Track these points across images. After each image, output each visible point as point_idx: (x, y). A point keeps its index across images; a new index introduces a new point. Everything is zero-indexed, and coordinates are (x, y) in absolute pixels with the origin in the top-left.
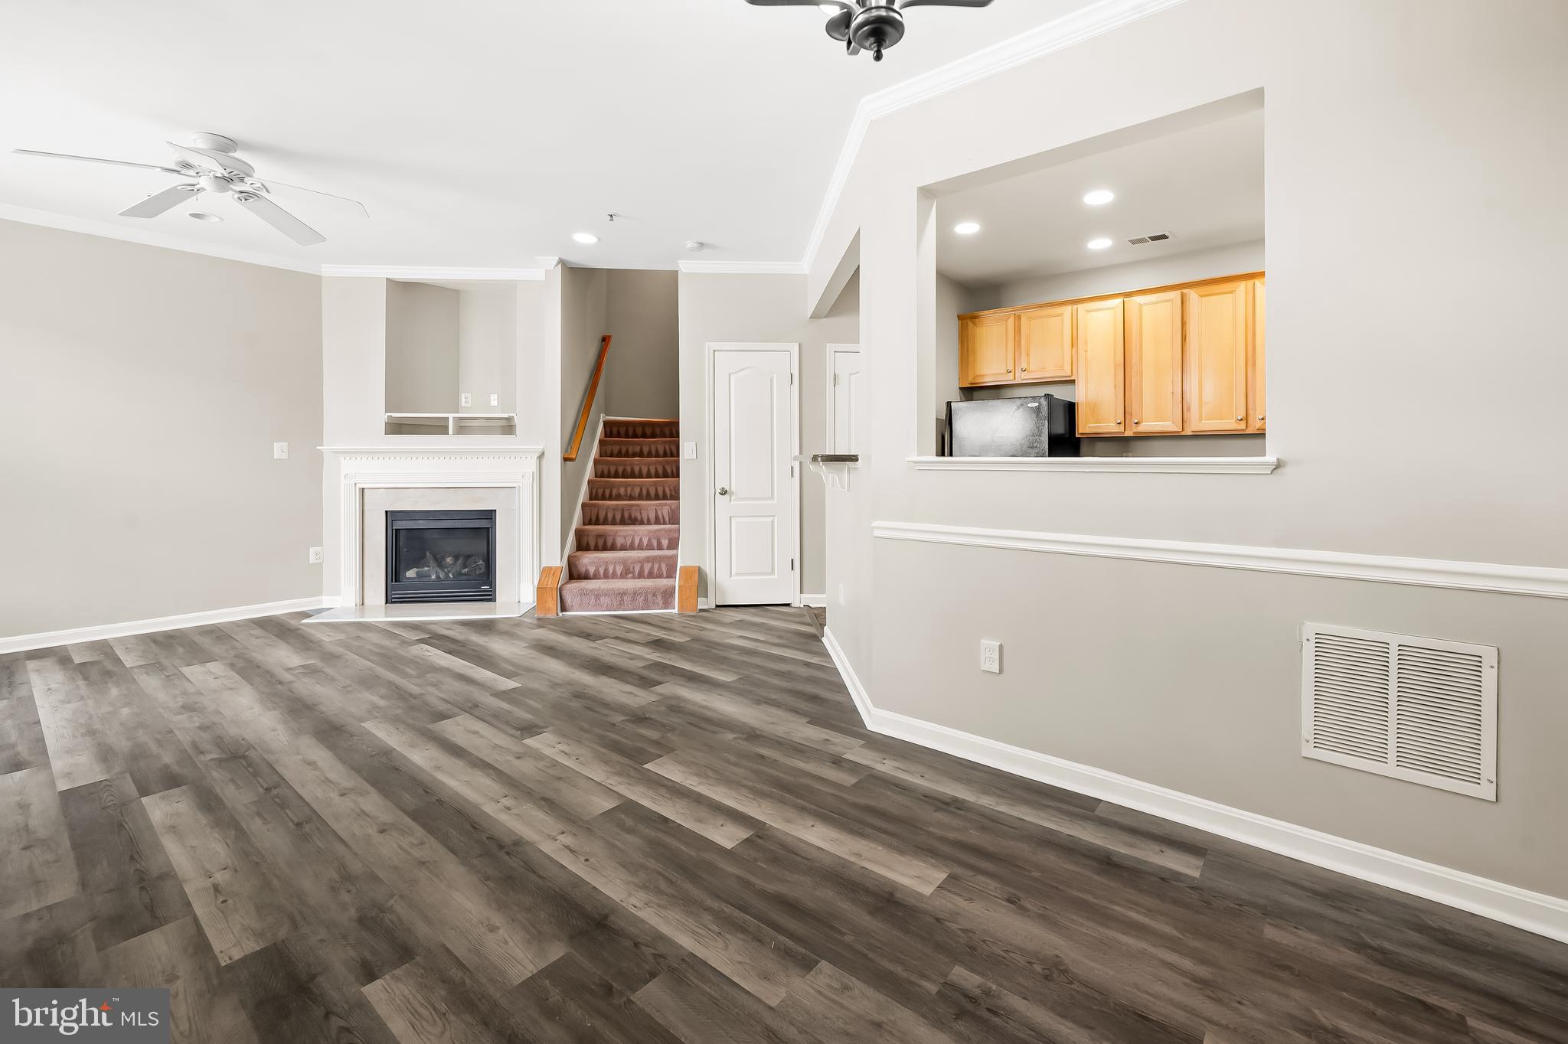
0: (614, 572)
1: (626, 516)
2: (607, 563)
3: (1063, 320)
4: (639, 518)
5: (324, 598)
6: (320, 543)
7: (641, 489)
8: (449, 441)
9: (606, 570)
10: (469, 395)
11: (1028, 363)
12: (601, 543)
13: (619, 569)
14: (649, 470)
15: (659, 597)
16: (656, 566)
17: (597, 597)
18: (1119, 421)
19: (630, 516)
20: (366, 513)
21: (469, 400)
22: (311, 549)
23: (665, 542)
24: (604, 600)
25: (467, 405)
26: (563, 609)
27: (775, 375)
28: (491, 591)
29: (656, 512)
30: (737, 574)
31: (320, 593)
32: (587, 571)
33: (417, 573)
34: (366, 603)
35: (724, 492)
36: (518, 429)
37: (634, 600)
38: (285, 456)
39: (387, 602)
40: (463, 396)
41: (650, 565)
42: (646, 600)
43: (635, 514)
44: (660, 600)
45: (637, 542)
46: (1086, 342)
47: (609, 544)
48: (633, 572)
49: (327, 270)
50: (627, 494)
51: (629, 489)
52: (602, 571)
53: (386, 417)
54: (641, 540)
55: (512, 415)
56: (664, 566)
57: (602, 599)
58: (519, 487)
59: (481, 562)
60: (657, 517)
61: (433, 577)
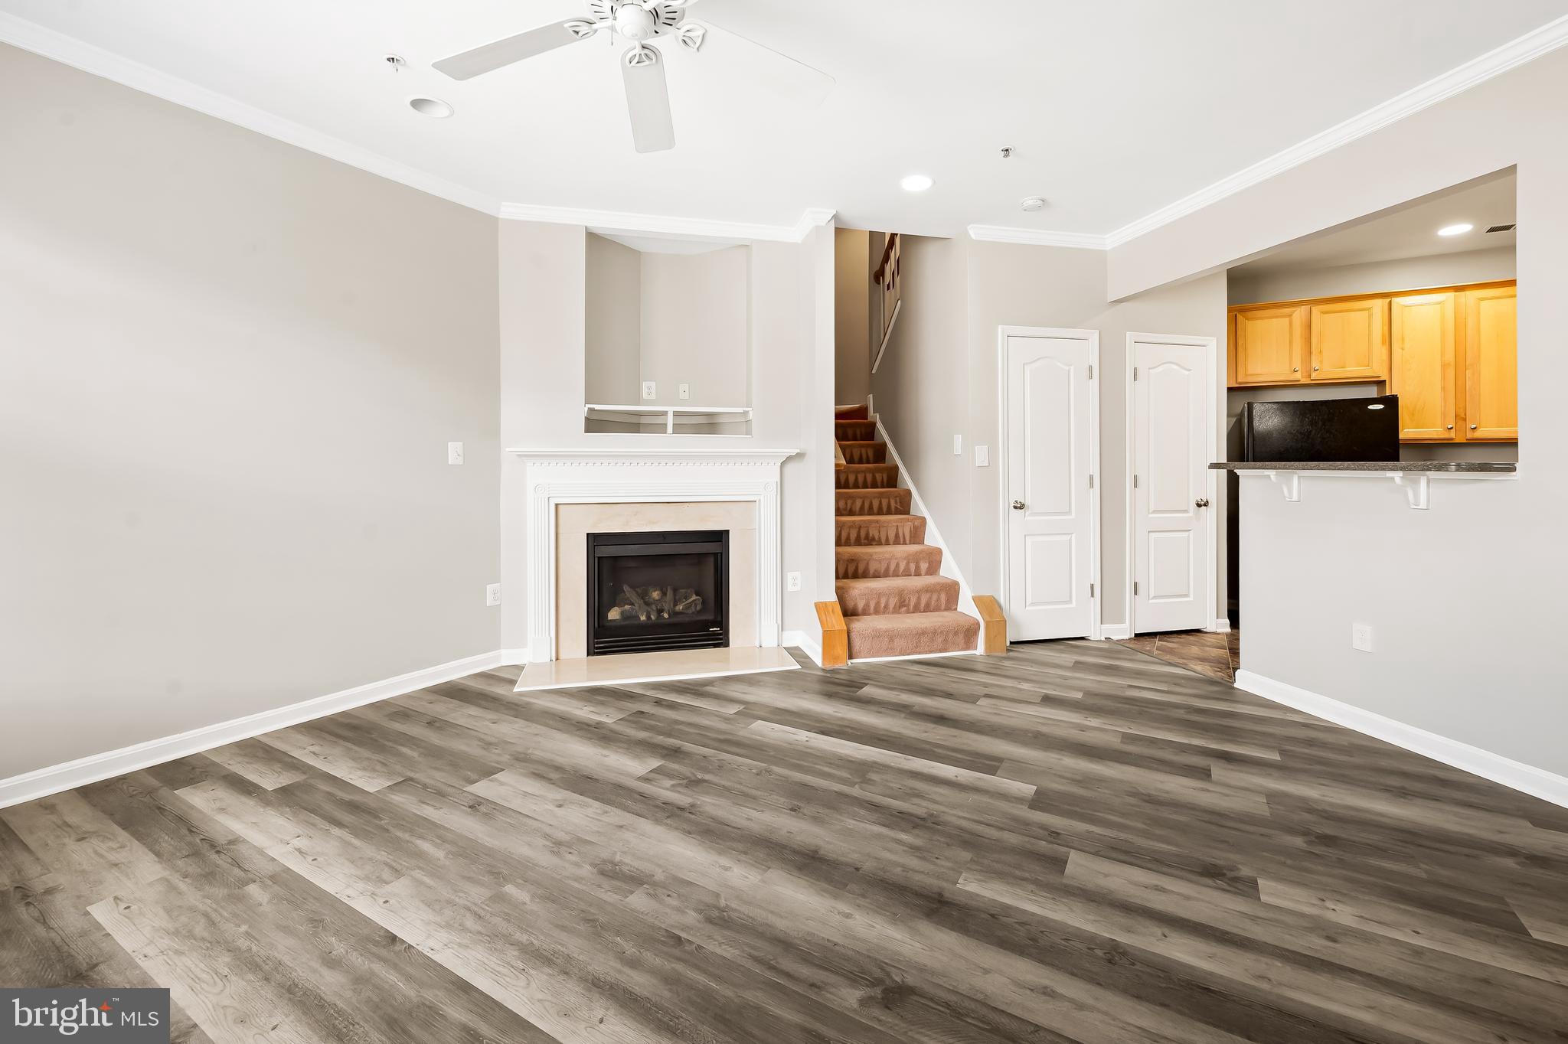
0: (886, 607)
1: (863, 534)
2: (880, 595)
3: (1370, 316)
4: (877, 538)
5: (503, 652)
6: (496, 579)
7: (863, 503)
8: (666, 442)
9: (878, 603)
10: (653, 384)
11: (1321, 362)
12: (851, 570)
13: (893, 602)
14: (856, 479)
15: (961, 636)
16: (935, 597)
17: (891, 639)
18: (1450, 426)
19: (867, 535)
20: (561, 537)
21: (653, 390)
22: (488, 586)
23: (924, 566)
24: (899, 643)
25: (649, 397)
26: (851, 657)
27: (1072, 367)
28: (721, 634)
29: (897, 529)
30: (1033, 604)
31: (496, 646)
32: (855, 605)
33: (622, 613)
34: (562, 656)
35: (1020, 507)
36: (755, 427)
37: (932, 640)
38: (460, 461)
39: (588, 655)
40: (645, 385)
41: (928, 595)
42: (946, 641)
43: (873, 532)
44: (961, 639)
45: (892, 567)
46: (1403, 339)
47: (860, 571)
48: (907, 606)
49: (508, 211)
50: (846, 508)
51: (849, 502)
52: (872, 605)
53: (586, 409)
54: (897, 565)
55: (747, 409)
56: (943, 597)
57: (896, 641)
58: (760, 500)
59: (694, 597)
60: (897, 536)
61: (643, 618)
